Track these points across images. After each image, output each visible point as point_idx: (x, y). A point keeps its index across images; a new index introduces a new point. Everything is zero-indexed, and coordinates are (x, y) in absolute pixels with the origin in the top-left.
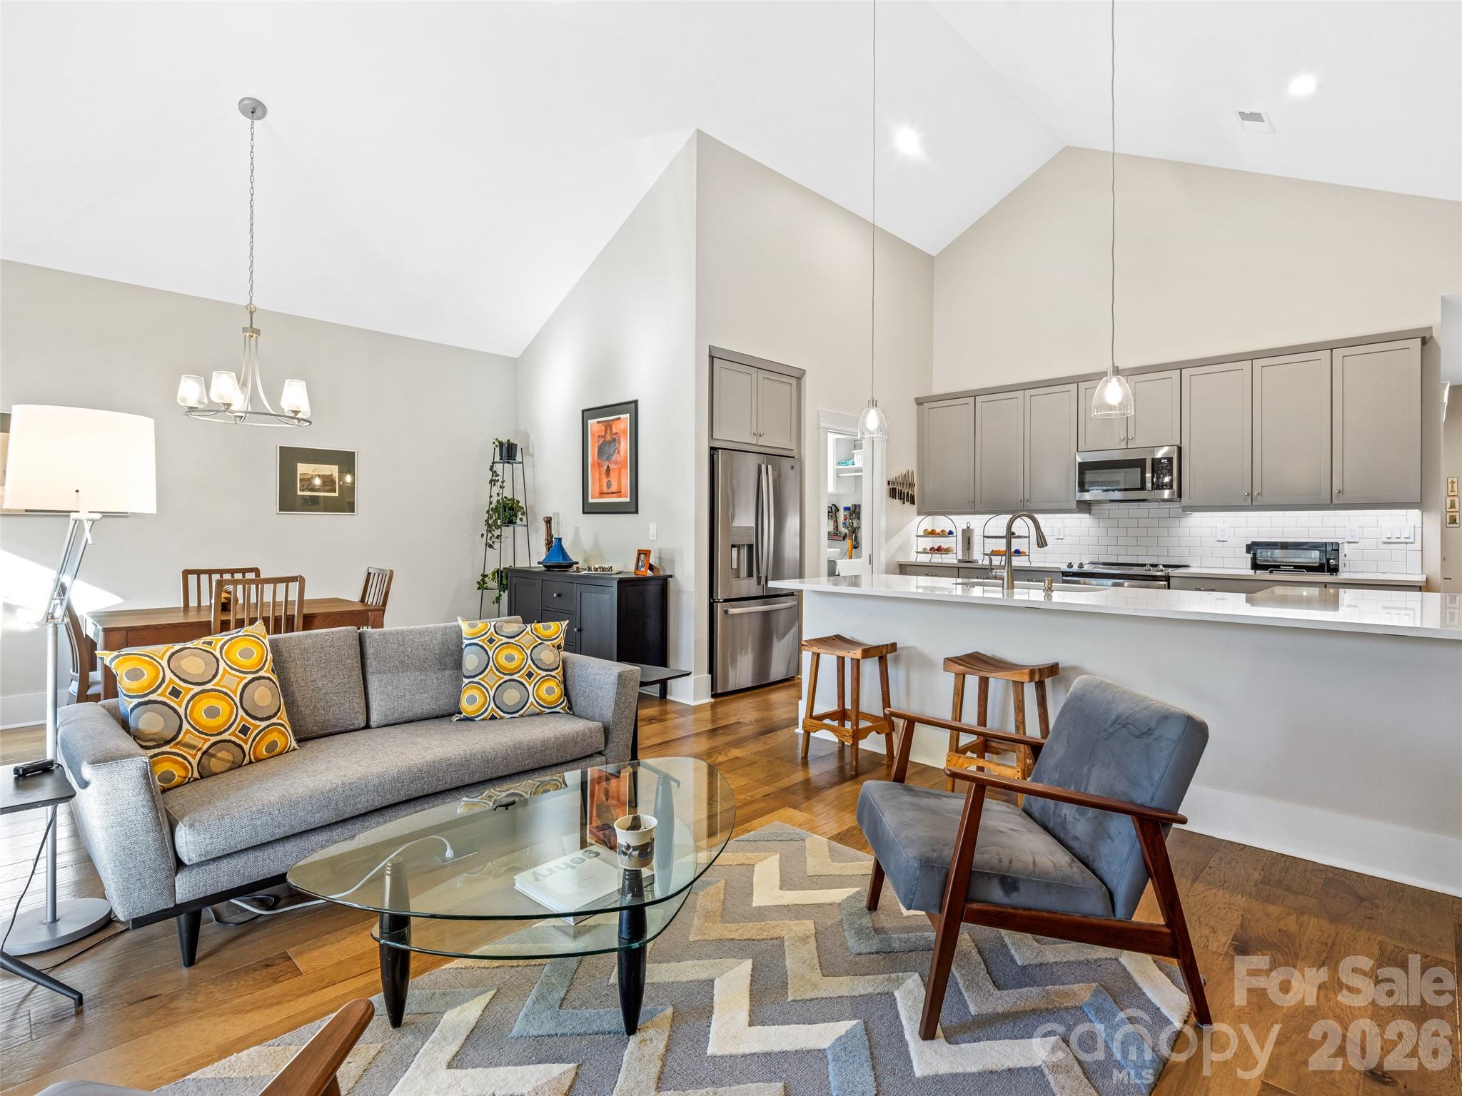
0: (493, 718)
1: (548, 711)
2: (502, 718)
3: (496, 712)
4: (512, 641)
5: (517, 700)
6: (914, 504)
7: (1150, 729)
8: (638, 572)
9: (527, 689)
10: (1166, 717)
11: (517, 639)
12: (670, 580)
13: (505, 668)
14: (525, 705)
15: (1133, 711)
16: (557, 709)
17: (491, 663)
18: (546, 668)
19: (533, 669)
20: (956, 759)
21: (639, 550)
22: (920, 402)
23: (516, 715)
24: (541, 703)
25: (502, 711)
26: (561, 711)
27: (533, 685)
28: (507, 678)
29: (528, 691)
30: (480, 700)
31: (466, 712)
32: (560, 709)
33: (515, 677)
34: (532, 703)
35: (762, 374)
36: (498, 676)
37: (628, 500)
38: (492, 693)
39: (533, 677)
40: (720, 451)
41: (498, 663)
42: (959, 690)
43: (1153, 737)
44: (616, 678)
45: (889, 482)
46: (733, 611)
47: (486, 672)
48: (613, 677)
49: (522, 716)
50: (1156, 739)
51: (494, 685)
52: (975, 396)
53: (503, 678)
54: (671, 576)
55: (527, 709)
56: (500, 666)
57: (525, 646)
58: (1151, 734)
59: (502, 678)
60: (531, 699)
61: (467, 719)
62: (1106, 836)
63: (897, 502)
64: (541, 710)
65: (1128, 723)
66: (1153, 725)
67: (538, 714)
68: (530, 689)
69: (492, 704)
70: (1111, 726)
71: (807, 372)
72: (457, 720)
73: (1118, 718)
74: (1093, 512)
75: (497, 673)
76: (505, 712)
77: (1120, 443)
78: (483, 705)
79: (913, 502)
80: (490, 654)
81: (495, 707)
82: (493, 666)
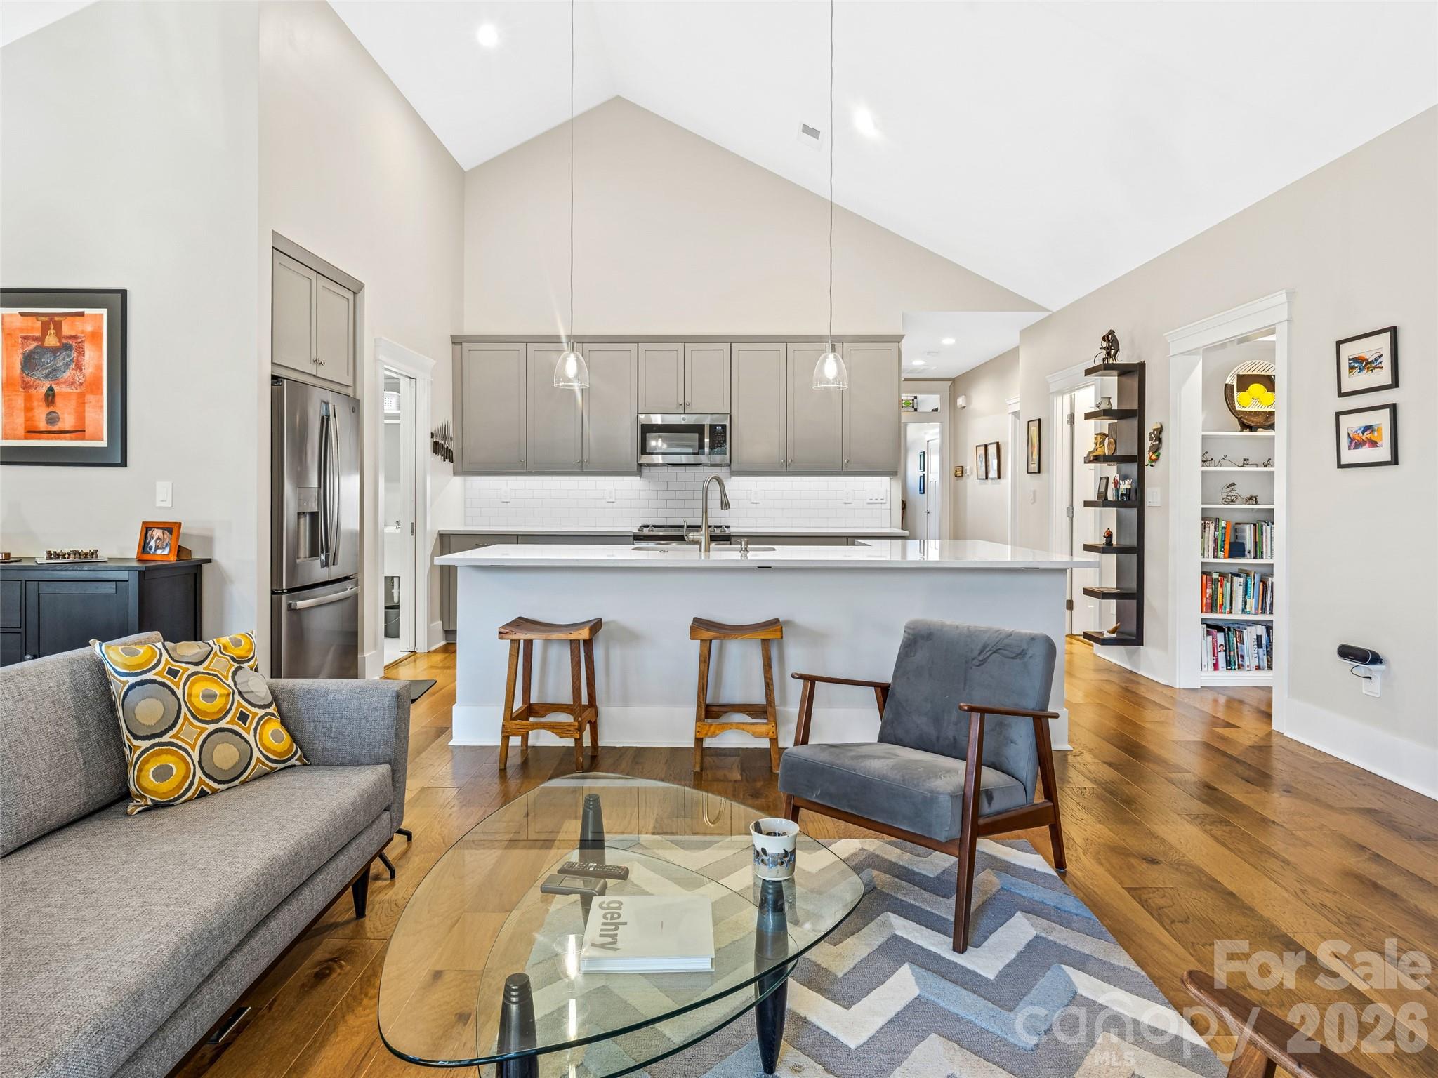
0: (202, 794)
1: (280, 766)
2: (215, 792)
3: (207, 785)
4: (200, 668)
5: (236, 759)
6: (452, 462)
7: (1023, 651)
8: (146, 557)
9: (245, 740)
10: (1033, 639)
11: (205, 664)
12: (205, 567)
13: (206, 713)
14: (249, 764)
15: (998, 639)
16: (293, 762)
17: (184, 709)
18: (261, 703)
19: (246, 708)
20: (707, 728)
21: (144, 523)
22: (457, 341)
23: (237, 782)
24: (271, 756)
25: (215, 781)
26: (298, 763)
27: (252, 732)
28: (211, 727)
29: (248, 743)
30: (177, 770)
31: (155, 793)
32: (296, 760)
33: (223, 724)
34: (258, 760)
35: (322, 282)
36: (199, 727)
37: (104, 444)
38: (196, 756)
39: (249, 721)
40: (285, 380)
41: (193, 704)
42: (705, 657)
43: (1028, 656)
44: (394, 699)
45: (432, 434)
46: (301, 604)
47: (179, 725)
48: (387, 699)
49: (243, 783)
50: (1031, 657)
51: (196, 742)
52: (527, 343)
53: (207, 729)
54: (209, 561)
55: (253, 770)
56: (198, 710)
57: (222, 675)
58: (1026, 654)
59: (203, 730)
60: (256, 754)
61: (157, 806)
62: (1009, 742)
63: (439, 458)
64: (270, 767)
65: (1000, 649)
66: (1025, 647)
67: (266, 775)
68: (250, 738)
69: (199, 773)
70: (980, 654)
71: (365, 286)
72: (139, 812)
73: (985, 647)
74: (643, 474)
75: (195, 722)
76: (219, 782)
77: (677, 408)
78: (185, 778)
79: (451, 461)
80: (179, 693)
81: (204, 778)
82: (188, 713)
